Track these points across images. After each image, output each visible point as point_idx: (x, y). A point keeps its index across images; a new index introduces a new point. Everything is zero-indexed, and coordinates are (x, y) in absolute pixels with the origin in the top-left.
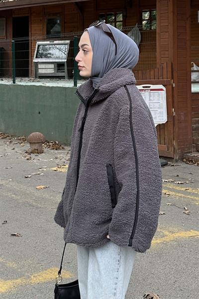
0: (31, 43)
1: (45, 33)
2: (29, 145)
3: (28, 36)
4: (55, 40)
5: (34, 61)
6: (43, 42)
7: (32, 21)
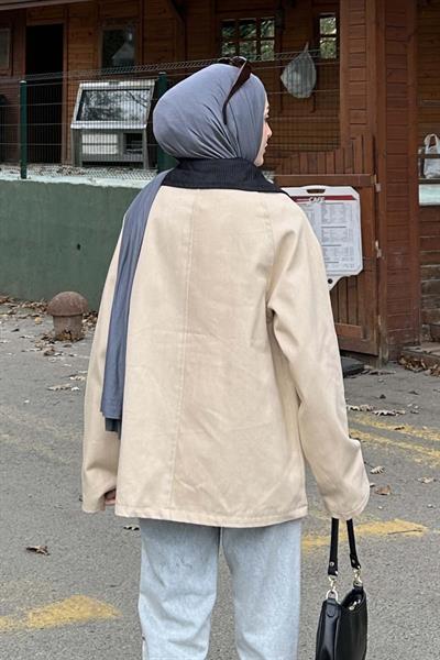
0: (68, 86)
1: (100, 65)
2: (52, 322)
3: (61, 69)
4: (123, 80)
5: (72, 126)
6: (93, 85)
7: (70, 37)
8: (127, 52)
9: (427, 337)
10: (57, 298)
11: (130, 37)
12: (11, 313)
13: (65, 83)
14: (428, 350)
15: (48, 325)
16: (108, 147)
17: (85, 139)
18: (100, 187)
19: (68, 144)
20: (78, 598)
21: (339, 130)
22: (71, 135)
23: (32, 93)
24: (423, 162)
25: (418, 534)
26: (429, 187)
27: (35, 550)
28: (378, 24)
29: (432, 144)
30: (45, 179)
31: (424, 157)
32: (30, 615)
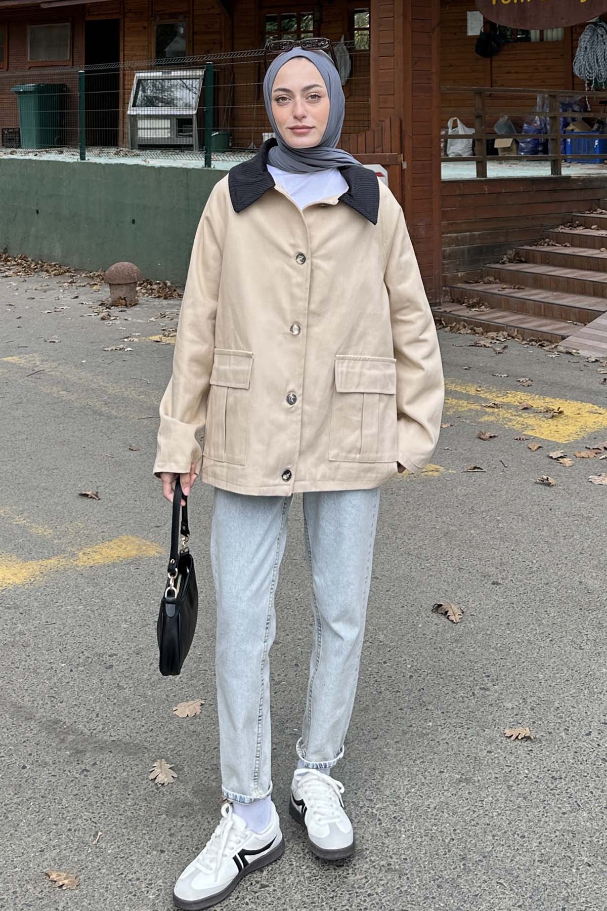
0: (124, 75)
1: (154, 54)
2: (108, 289)
3: (118, 60)
4: (174, 70)
5: (129, 112)
6: (149, 74)
7: (126, 30)
8: (179, 44)
9: (448, 298)
10: (113, 268)
11: (182, 31)
12: (71, 283)
13: (121, 72)
14: (448, 310)
15: (105, 293)
16: (161, 131)
17: (141, 124)
18: (153, 168)
19: (125, 129)
20: (124, 538)
21: (369, 114)
22: (127, 121)
23: (90, 81)
24: (446, 142)
25: (435, 474)
26: (451, 165)
27: (86, 495)
28: (405, 16)
29: (455, 126)
30: (103, 160)
31: (447, 137)
32: (81, 554)
